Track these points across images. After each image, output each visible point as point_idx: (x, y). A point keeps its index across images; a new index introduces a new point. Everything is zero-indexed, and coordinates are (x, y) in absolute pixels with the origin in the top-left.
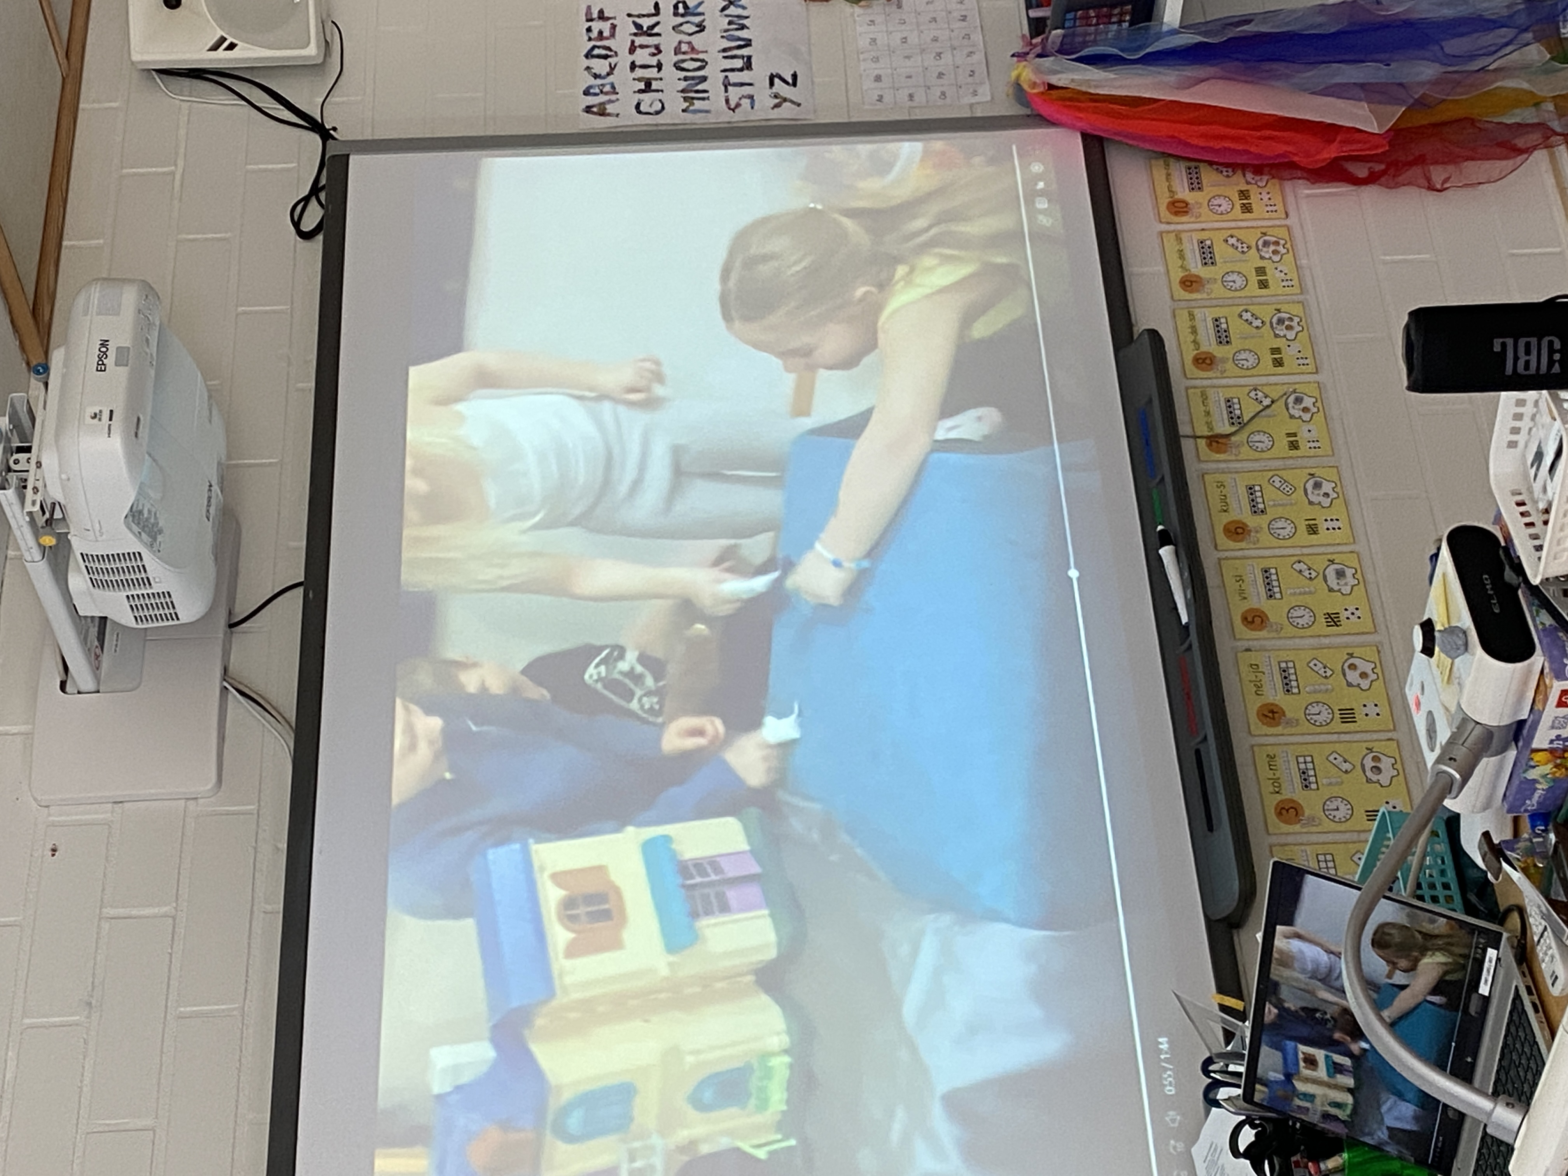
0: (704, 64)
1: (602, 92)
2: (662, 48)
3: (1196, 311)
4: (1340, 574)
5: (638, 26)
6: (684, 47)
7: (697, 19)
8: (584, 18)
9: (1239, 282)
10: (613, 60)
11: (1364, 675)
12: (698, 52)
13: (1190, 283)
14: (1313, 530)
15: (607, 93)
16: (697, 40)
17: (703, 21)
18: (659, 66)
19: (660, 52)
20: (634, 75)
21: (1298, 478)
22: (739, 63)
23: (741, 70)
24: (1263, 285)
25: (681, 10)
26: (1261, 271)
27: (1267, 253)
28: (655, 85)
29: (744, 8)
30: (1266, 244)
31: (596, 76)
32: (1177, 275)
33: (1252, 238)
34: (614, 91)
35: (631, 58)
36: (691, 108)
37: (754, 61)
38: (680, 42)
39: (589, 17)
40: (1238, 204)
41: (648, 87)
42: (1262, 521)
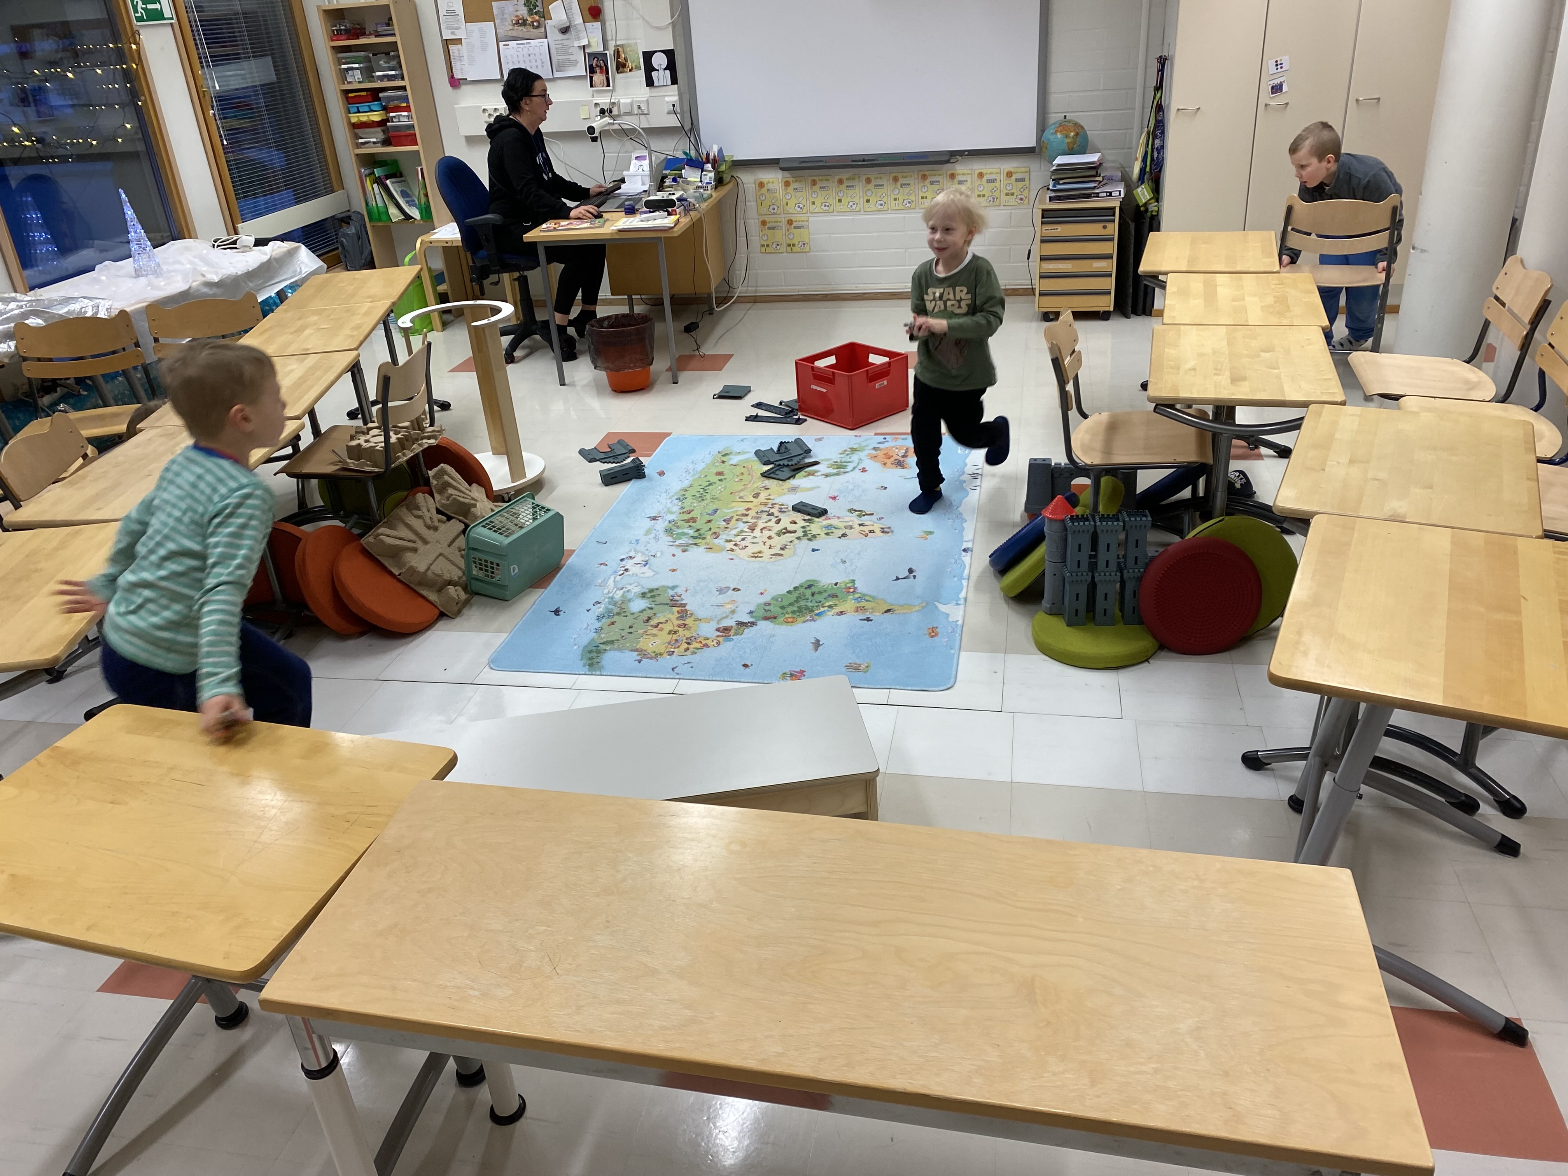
3: (970, 176)
4: (881, 205)
9: (980, 189)
11: (851, 206)
13: (981, 175)
14: (895, 199)
21: (912, 198)
24: (979, 196)
26: (984, 196)
27: (990, 198)
30: (994, 199)
32: (984, 171)
33: (996, 194)
40: (1010, 192)
42: (899, 187)
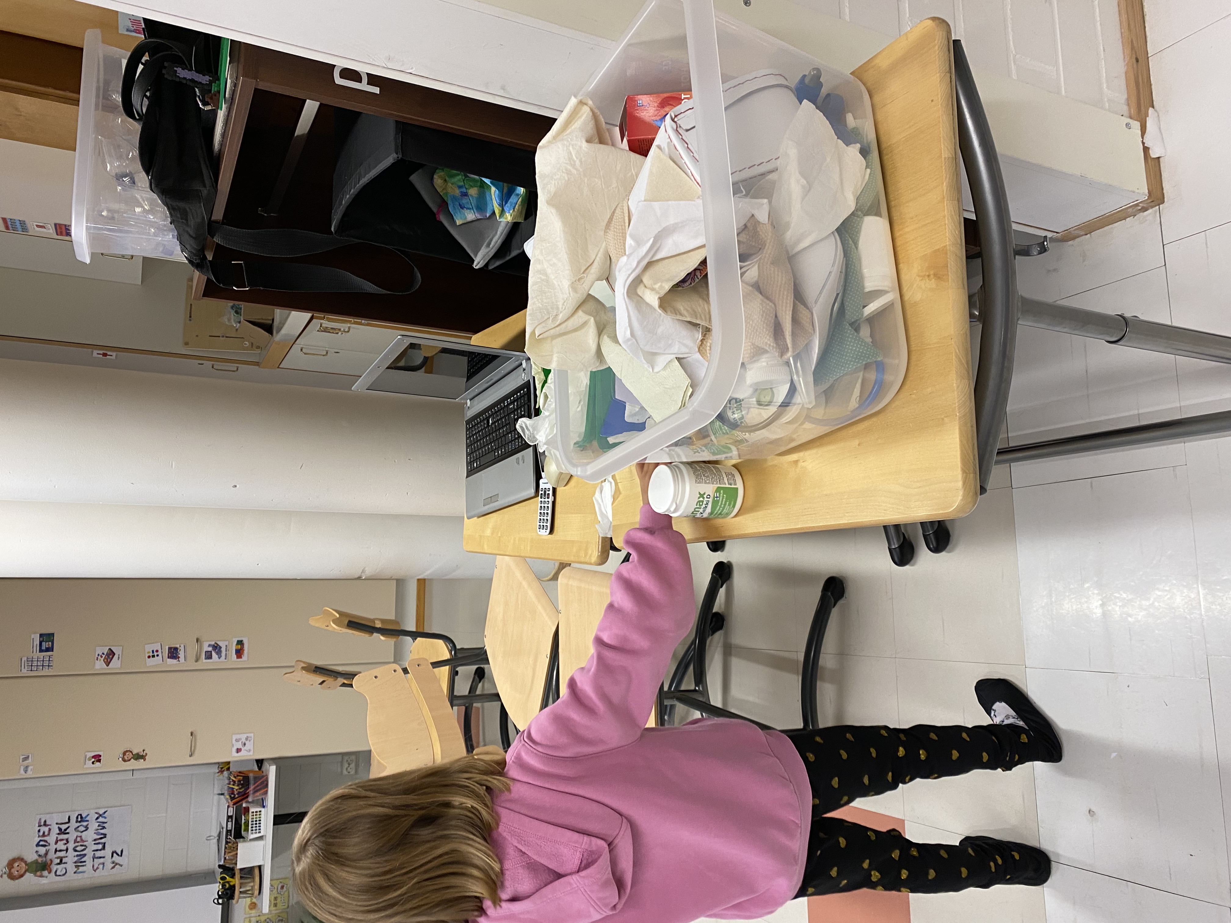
0: (86, 847)
2: (69, 840)
5: (60, 829)
6: (78, 839)
8: (37, 825)
10: (48, 848)
16: (84, 835)
17: (88, 825)
18: (67, 850)
19: (68, 842)
20: (56, 855)
22: (100, 846)
23: (100, 850)
25: (79, 819)
28: (64, 860)
29: (105, 818)
35: (55, 847)
36: (78, 871)
37: (106, 845)
38: (77, 837)
39: (40, 824)
41: (61, 861)
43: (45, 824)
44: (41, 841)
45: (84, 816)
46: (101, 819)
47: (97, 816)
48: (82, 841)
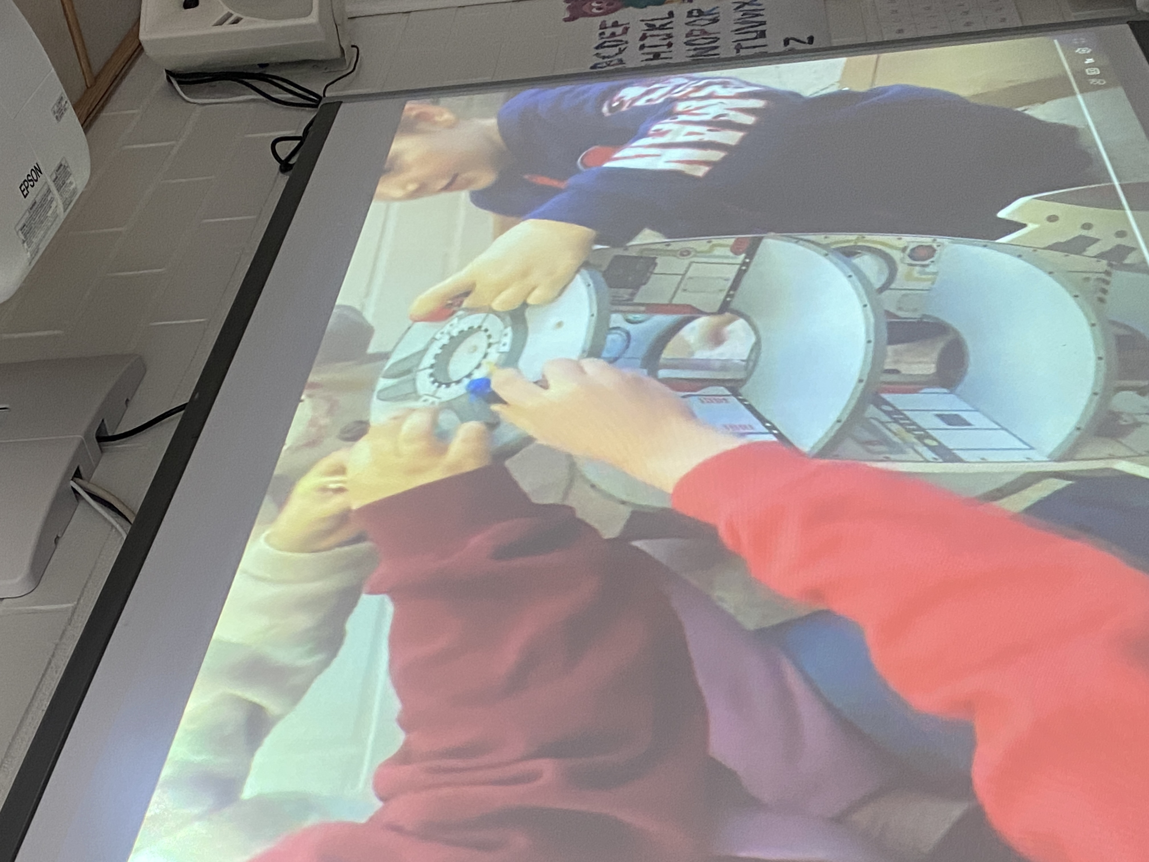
0: (717, 39)
1: (609, 65)
2: (674, 35)
5: (652, 27)
6: (695, 33)
7: (710, 17)
8: (599, 28)
10: (623, 47)
12: (711, 34)
15: (613, 65)
16: (710, 28)
17: (717, 17)
18: (670, 45)
19: (671, 37)
20: (642, 52)
22: (752, 35)
23: (756, 38)
25: (695, 13)
28: (663, 55)
29: (760, 5)
31: (604, 57)
34: (621, 61)
35: (642, 43)
37: (767, 33)
38: (692, 30)
39: (603, 27)
41: (657, 56)
43: (615, 24)
44: (605, 42)
45: (705, 9)
46: (747, 7)
47: (738, 5)
48: (705, 33)
